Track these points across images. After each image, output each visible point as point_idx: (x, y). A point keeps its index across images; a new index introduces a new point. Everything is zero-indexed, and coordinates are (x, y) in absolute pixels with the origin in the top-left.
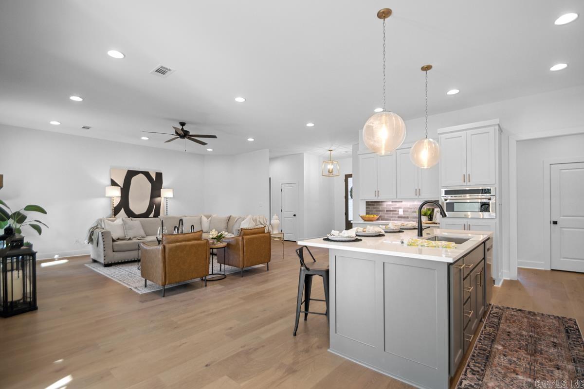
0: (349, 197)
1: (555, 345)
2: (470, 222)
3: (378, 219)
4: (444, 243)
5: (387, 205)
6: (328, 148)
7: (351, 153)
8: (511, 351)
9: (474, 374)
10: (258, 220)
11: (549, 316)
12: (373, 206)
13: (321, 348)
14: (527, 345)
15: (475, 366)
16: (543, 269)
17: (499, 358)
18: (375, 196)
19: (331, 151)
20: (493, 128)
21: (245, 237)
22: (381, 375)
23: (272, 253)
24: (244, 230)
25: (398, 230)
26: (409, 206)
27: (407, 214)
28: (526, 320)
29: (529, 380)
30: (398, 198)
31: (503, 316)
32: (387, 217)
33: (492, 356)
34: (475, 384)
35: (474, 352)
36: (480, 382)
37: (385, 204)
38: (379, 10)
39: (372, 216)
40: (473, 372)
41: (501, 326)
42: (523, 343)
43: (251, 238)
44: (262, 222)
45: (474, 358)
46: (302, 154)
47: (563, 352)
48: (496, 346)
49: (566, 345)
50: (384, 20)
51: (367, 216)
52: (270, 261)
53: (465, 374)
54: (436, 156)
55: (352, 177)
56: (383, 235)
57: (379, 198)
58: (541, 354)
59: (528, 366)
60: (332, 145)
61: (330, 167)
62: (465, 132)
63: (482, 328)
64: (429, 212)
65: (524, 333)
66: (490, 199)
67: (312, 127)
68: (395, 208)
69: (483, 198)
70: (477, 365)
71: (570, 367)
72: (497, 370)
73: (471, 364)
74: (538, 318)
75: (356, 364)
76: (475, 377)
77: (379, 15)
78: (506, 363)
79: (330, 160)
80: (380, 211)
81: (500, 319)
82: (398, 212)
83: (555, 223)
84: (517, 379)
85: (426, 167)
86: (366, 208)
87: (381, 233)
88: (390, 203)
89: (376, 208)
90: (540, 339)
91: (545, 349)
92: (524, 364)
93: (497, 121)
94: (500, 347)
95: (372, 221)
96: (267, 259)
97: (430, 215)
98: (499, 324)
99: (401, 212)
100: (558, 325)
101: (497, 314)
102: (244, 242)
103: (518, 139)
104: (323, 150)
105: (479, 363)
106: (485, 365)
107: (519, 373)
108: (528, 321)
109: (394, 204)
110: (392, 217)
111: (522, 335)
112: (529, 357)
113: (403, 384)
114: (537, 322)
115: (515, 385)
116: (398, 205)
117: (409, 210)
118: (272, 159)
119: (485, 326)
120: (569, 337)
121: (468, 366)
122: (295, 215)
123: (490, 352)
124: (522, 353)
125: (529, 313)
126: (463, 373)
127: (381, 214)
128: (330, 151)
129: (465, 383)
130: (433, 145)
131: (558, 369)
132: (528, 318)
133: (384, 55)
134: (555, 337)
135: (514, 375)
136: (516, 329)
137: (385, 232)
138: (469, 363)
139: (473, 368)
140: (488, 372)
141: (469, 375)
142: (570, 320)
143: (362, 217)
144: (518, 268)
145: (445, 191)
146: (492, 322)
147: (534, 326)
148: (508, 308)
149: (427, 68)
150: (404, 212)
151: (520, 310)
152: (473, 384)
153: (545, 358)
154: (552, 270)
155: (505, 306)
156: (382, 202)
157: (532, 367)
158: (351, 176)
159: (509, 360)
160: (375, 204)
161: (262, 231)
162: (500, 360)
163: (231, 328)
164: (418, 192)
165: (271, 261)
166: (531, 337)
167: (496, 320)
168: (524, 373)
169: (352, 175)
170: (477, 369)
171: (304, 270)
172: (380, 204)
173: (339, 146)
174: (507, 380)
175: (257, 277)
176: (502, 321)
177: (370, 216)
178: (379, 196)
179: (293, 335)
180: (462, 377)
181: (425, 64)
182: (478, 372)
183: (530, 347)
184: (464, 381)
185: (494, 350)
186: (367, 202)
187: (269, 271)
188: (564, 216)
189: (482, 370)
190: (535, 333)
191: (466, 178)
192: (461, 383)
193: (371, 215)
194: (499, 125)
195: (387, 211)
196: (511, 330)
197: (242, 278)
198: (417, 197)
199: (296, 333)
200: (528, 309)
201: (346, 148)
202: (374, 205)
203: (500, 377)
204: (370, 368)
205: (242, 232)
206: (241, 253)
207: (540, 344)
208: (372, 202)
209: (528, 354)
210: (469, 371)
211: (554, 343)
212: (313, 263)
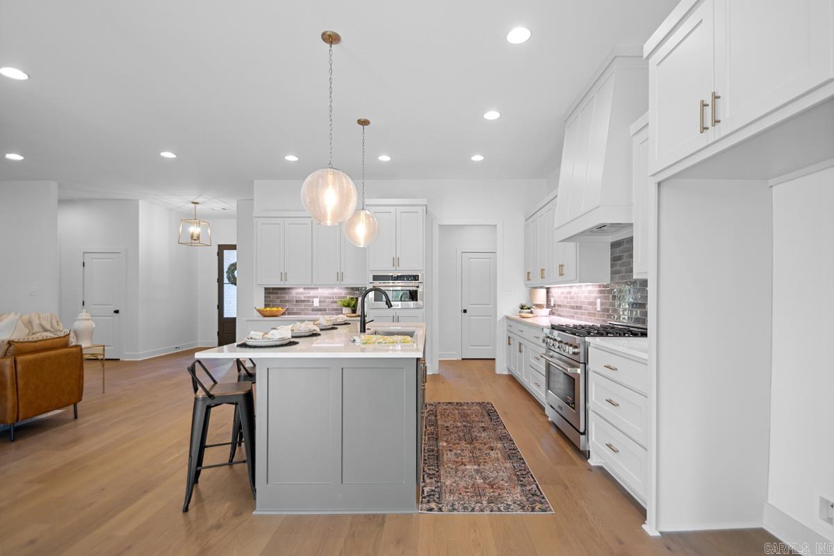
0: (226, 280)
1: (484, 429)
2: (400, 313)
3: (283, 314)
4: (400, 337)
5: (297, 293)
6: (193, 199)
7: (236, 212)
8: (454, 445)
9: (432, 478)
10: (36, 322)
11: (473, 403)
12: (274, 295)
13: (241, 514)
14: (464, 435)
15: (429, 469)
16: (456, 359)
17: (447, 454)
18: (281, 280)
19: (197, 203)
20: (421, 208)
21: (19, 359)
22: (338, 516)
23: (85, 385)
24: (16, 344)
25: (330, 327)
26: (326, 295)
27: (324, 306)
28: (456, 411)
29: (476, 467)
30: (314, 283)
31: (438, 412)
32: (297, 309)
33: (441, 454)
34: (436, 488)
35: (425, 456)
36: (439, 484)
37: (294, 292)
38: (325, 30)
39: (275, 309)
40: (430, 476)
41: (440, 423)
42: (461, 434)
43: (35, 360)
44: (48, 326)
45: (427, 462)
46: (138, 201)
47: (491, 434)
48: (441, 444)
49: (491, 426)
50: (331, 47)
51: (268, 309)
52: (80, 400)
53: (424, 481)
54: (374, 233)
55: (235, 249)
56: (319, 335)
57: (287, 283)
58: (477, 440)
59: (471, 455)
60: (201, 195)
61: (195, 230)
62: (394, 208)
63: (424, 429)
64: (353, 303)
65: (459, 424)
66: (417, 287)
67: (173, 159)
68: (308, 297)
69: (411, 285)
70: (431, 468)
71: (499, 445)
72: (449, 467)
73: (426, 469)
74: (466, 408)
75: (301, 516)
76: (433, 480)
77: (324, 36)
78: (454, 458)
79: (193, 218)
80: (287, 301)
81: (436, 416)
82: (313, 302)
83: (465, 311)
84: (466, 470)
85: (362, 246)
86: (265, 297)
87: (315, 332)
88: (302, 290)
89: (281, 297)
90: (472, 427)
91: (479, 435)
92: (467, 453)
93: (424, 201)
94: (445, 444)
95: (276, 316)
96: (75, 394)
97: (354, 306)
98: (436, 420)
99: (316, 303)
100: (481, 411)
101: (432, 411)
102: (19, 367)
103: (441, 224)
104: (181, 201)
105: (432, 466)
106: (438, 466)
107: (467, 463)
108: (459, 413)
109: (306, 291)
110: (303, 310)
111: (458, 427)
112: (469, 446)
113: (366, 516)
114: (466, 411)
115: (467, 476)
116: (312, 293)
117: (327, 300)
118: (63, 202)
119: (426, 426)
120: (491, 419)
121: (424, 471)
122: (117, 312)
123: (438, 451)
124: (463, 443)
125: (457, 403)
126: (422, 480)
127: (288, 306)
128: (193, 203)
129: (426, 489)
130: (371, 219)
131: (492, 450)
132: (458, 409)
133: (331, 93)
134: (482, 422)
135: (463, 467)
136: (451, 422)
137: (321, 330)
138: (424, 469)
139: (428, 472)
140: (442, 472)
141: (428, 481)
142: (488, 403)
143: (259, 311)
144: (439, 361)
145: (374, 276)
146: (430, 421)
147: (464, 416)
148: (439, 403)
149: (364, 123)
150: (320, 302)
151: (449, 403)
152: (433, 488)
153: (481, 443)
154: (463, 359)
155: (437, 401)
156: (289, 288)
157: (474, 455)
158: (233, 247)
159: (455, 454)
160: (279, 292)
161: (64, 343)
162: (448, 456)
163: (32, 542)
164: (340, 276)
165: (84, 398)
166: (465, 426)
167: (433, 418)
168: (470, 462)
169: (235, 246)
170: (432, 472)
171: (204, 399)
172: (287, 291)
173: (214, 198)
174: (460, 474)
175: (52, 436)
176: (439, 417)
177: (272, 309)
178: (286, 280)
179: (181, 512)
180: (422, 484)
181: (363, 118)
182: (434, 474)
183: (467, 436)
184: (425, 488)
185: (441, 448)
186: (266, 289)
187: (79, 421)
188: (472, 305)
189: (438, 472)
190: (467, 422)
191: (396, 262)
192: (423, 491)
193: (273, 307)
194: (426, 205)
195: (297, 301)
196: (448, 425)
197: (13, 444)
198: (338, 283)
199: (187, 506)
200: (455, 401)
201: (225, 203)
202: (277, 293)
203: (453, 472)
204: (322, 513)
205: (12, 348)
206: (10, 393)
207: (474, 432)
208: (273, 289)
209: (468, 443)
210: (426, 476)
211: (483, 427)
212: (214, 386)
